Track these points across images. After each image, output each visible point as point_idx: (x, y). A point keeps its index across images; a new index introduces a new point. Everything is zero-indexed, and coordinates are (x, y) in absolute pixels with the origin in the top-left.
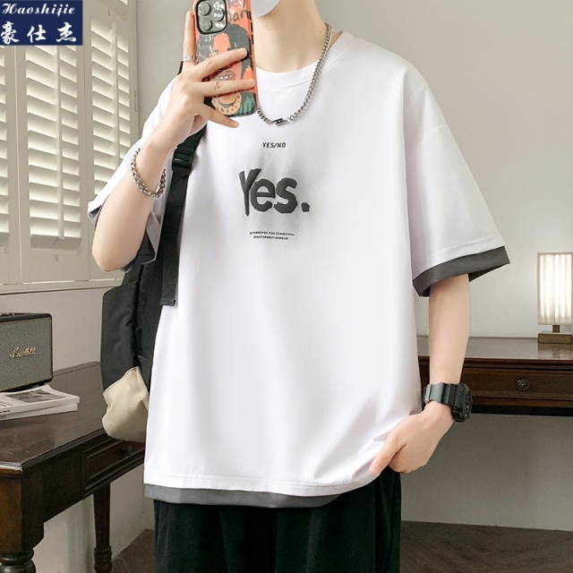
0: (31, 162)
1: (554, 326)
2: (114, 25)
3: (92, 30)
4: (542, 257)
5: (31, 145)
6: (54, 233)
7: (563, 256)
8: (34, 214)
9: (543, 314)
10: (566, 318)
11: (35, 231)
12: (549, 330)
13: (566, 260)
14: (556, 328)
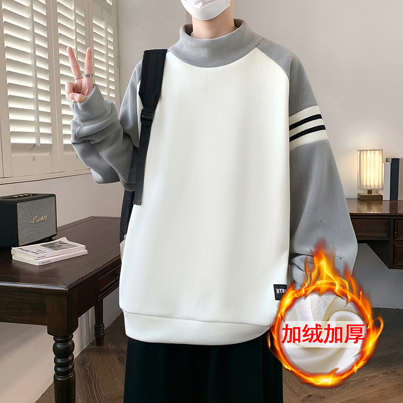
0: (63, 102)
1: (368, 190)
2: (105, 19)
3: (94, 22)
4: (362, 152)
5: (63, 92)
7: (373, 152)
8: (65, 132)
9: (365, 184)
10: (378, 186)
11: (66, 142)
12: (365, 193)
13: (375, 154)
14: (370, 191)
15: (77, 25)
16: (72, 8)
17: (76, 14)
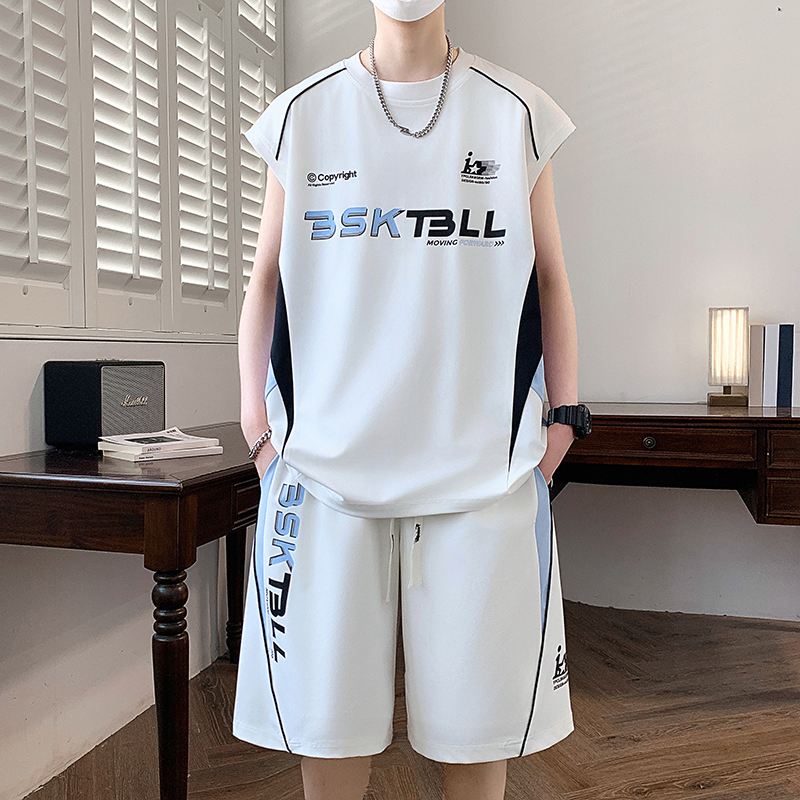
0: (183, 207)
1: (725, 387)
2: (262, 65)
3: (241, 68)
4: (714, 313)
5: (183, 189)
6: (204, 283)
7: (734, 312)
8: (184, 261)
9: (718, 375)
11: (186, 279)
12: (719, 391)
13: (737, 316)
14: (727, 389)
15: (211, 71)
17: (210, 53)
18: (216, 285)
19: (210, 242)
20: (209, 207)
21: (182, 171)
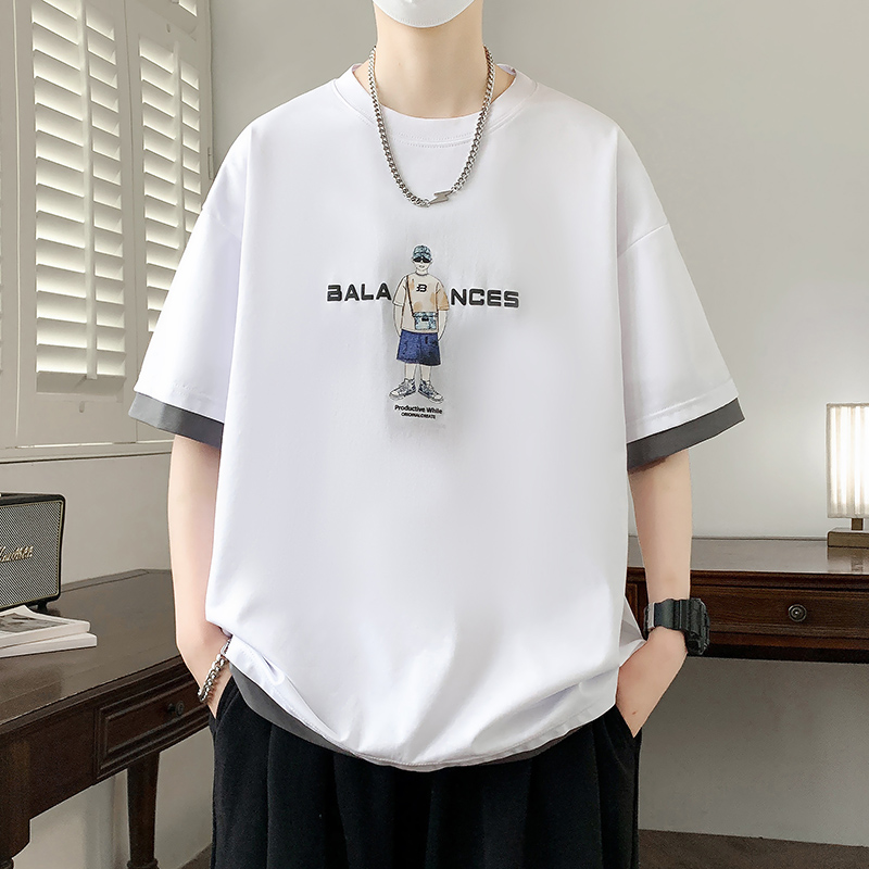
0: (40, 260)
1: (854, 521)
2: (176, 47)
3: (142, 53)
4: (833, 410)
5: (41, 233)
6: (79, 368)
11: (45, 366)
12: (846, 526)
14: (857, 523)
15: (90, 57)
16: (76, 14)
17: (88, 31)
18: (98, 373)
19: (90, 310)
20: (88, 258)
21: (40, 207)
